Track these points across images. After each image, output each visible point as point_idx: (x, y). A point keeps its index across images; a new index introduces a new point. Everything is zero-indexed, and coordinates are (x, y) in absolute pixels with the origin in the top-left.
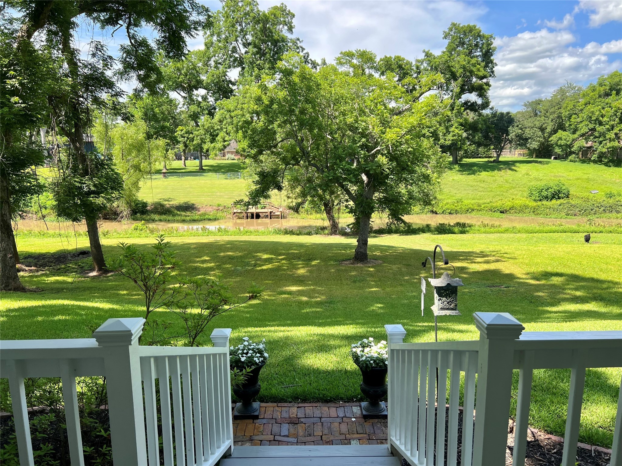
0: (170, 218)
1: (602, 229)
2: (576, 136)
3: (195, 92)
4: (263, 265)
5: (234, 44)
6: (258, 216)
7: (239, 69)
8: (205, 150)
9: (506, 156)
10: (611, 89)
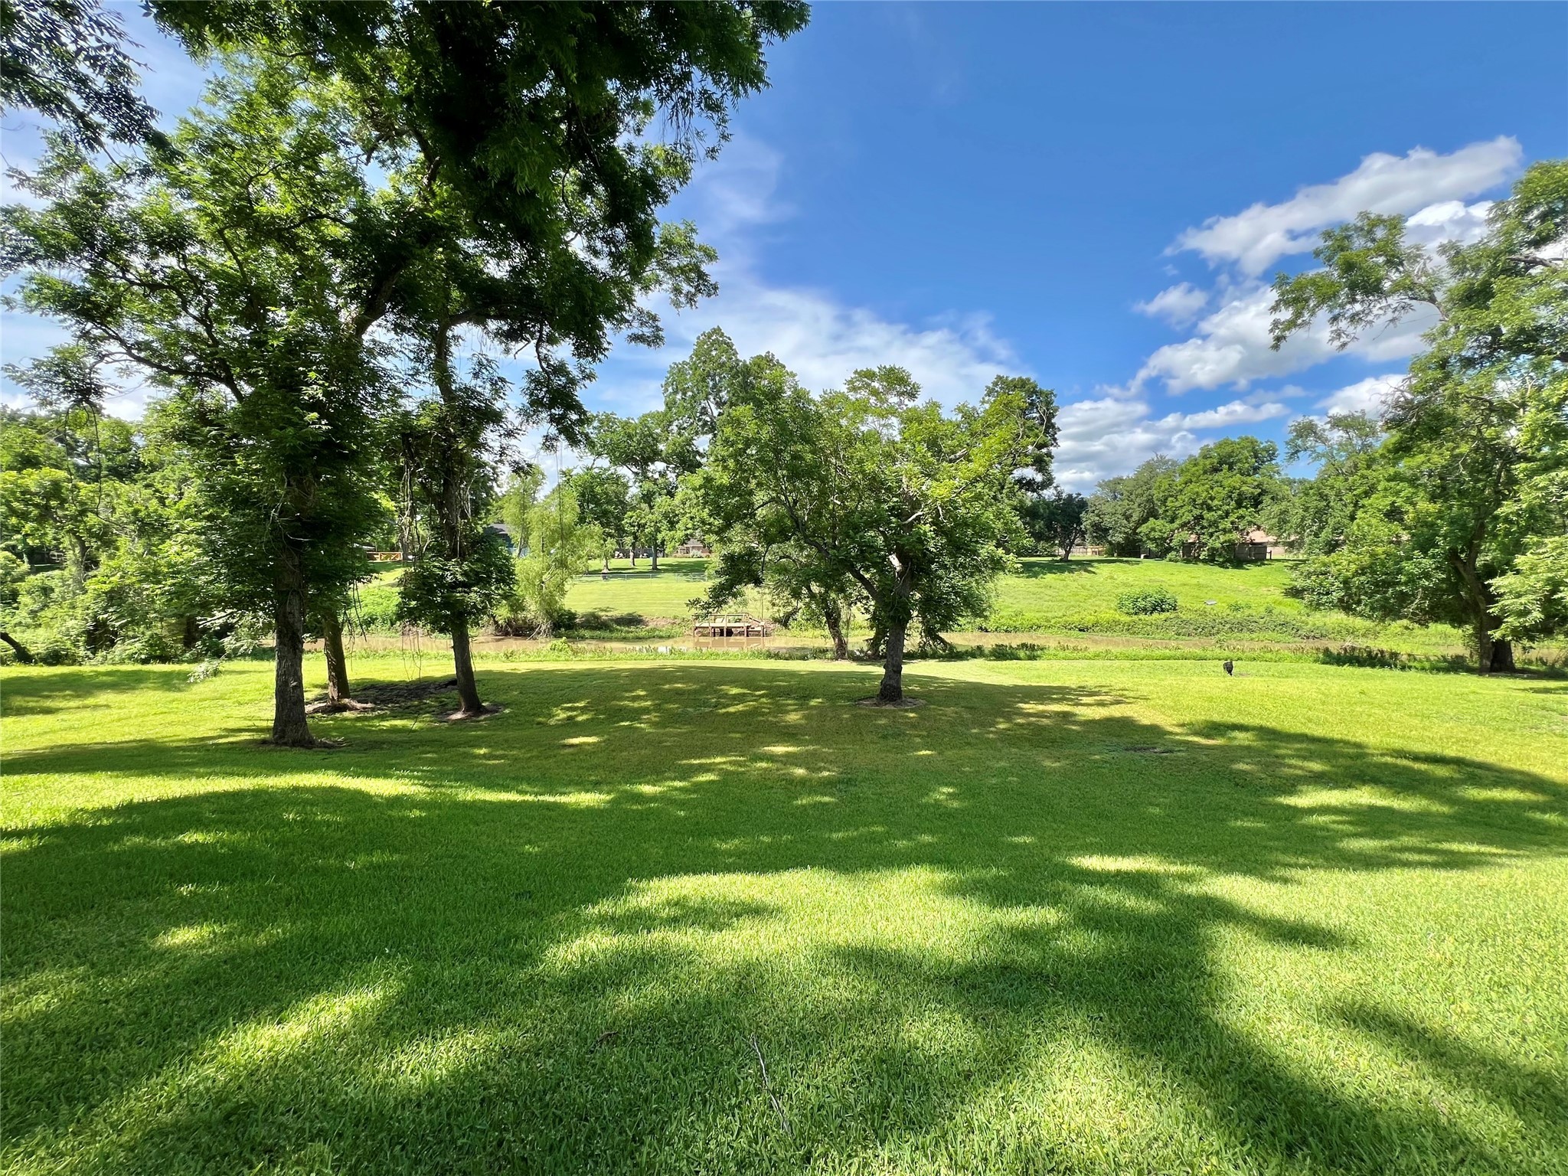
0: (607, 634)
1: (1240, 654)
2: (1175, 525)
3: (651, 467)
4: (728, 706)
5: (704, 403)
6: (730, 633)
7: (710, 436)
8: (659, 542)
9: (1077, 554)
10: (1221, 463)
